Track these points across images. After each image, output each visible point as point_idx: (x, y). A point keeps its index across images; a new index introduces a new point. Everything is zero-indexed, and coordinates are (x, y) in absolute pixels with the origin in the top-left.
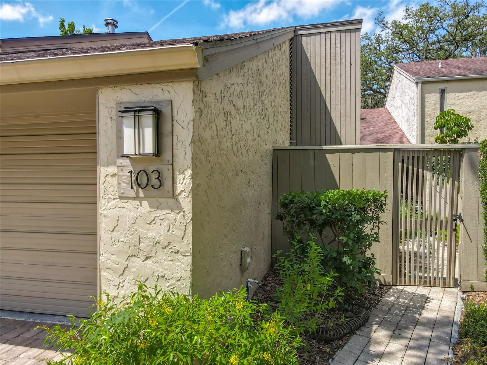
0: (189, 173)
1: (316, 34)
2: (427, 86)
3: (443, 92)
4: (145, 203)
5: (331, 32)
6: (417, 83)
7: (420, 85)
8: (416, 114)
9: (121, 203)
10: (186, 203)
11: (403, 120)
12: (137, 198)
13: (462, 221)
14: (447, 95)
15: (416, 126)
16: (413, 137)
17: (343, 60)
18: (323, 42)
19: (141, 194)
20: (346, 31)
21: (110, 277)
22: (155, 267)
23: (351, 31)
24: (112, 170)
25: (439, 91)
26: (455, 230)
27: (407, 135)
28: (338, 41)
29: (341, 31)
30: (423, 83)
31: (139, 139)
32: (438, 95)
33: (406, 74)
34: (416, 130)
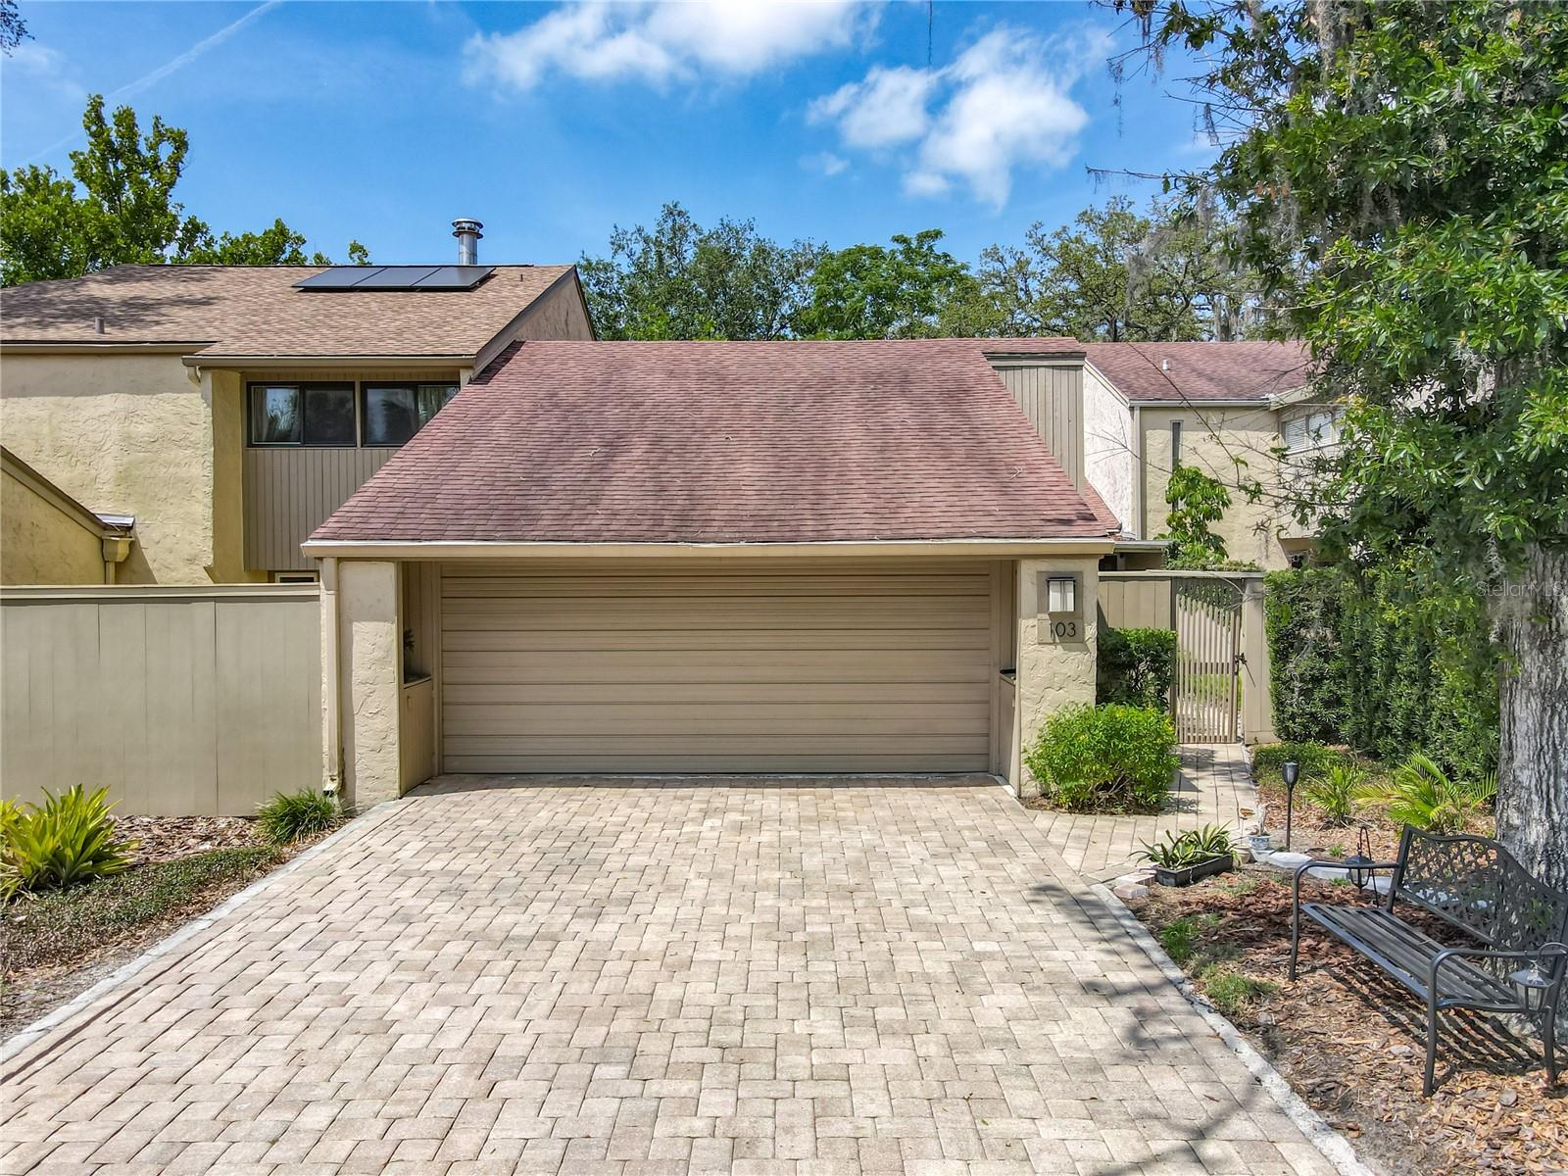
0: (1095, 624)
1: (1014, 368)
2: (1149, 416)
3: (1176, 428)
4: (1059, 647)
5: (1038, 367)
6: (1132, 409)
7: (1137, 413)
8: (1130, 467)
9: (1040, 647)
10: (1092, 646)
11: (1098, 470)
12: (1054, 643)
13: (1244, 662)
14: (1184, 434)
15: (1130, 490)
16: (1124, 512)
17: (1057, 414)
18: (1026, 382)
19: (1057, 640)
20: (1060, 367)
21: (1028, 705)
22: (1067, 695)
23: (1069, 367)
24: (1032, 622)
25: (1170, 426)
26: (1237, 673)
27: (1109, 504)
28: (1049, 383)
29: (1053, 367)
30: (1142, 409)
31: (1064, 601)
32: (1169, 434)
33: (1104, 380)
34: (1130, 498)
